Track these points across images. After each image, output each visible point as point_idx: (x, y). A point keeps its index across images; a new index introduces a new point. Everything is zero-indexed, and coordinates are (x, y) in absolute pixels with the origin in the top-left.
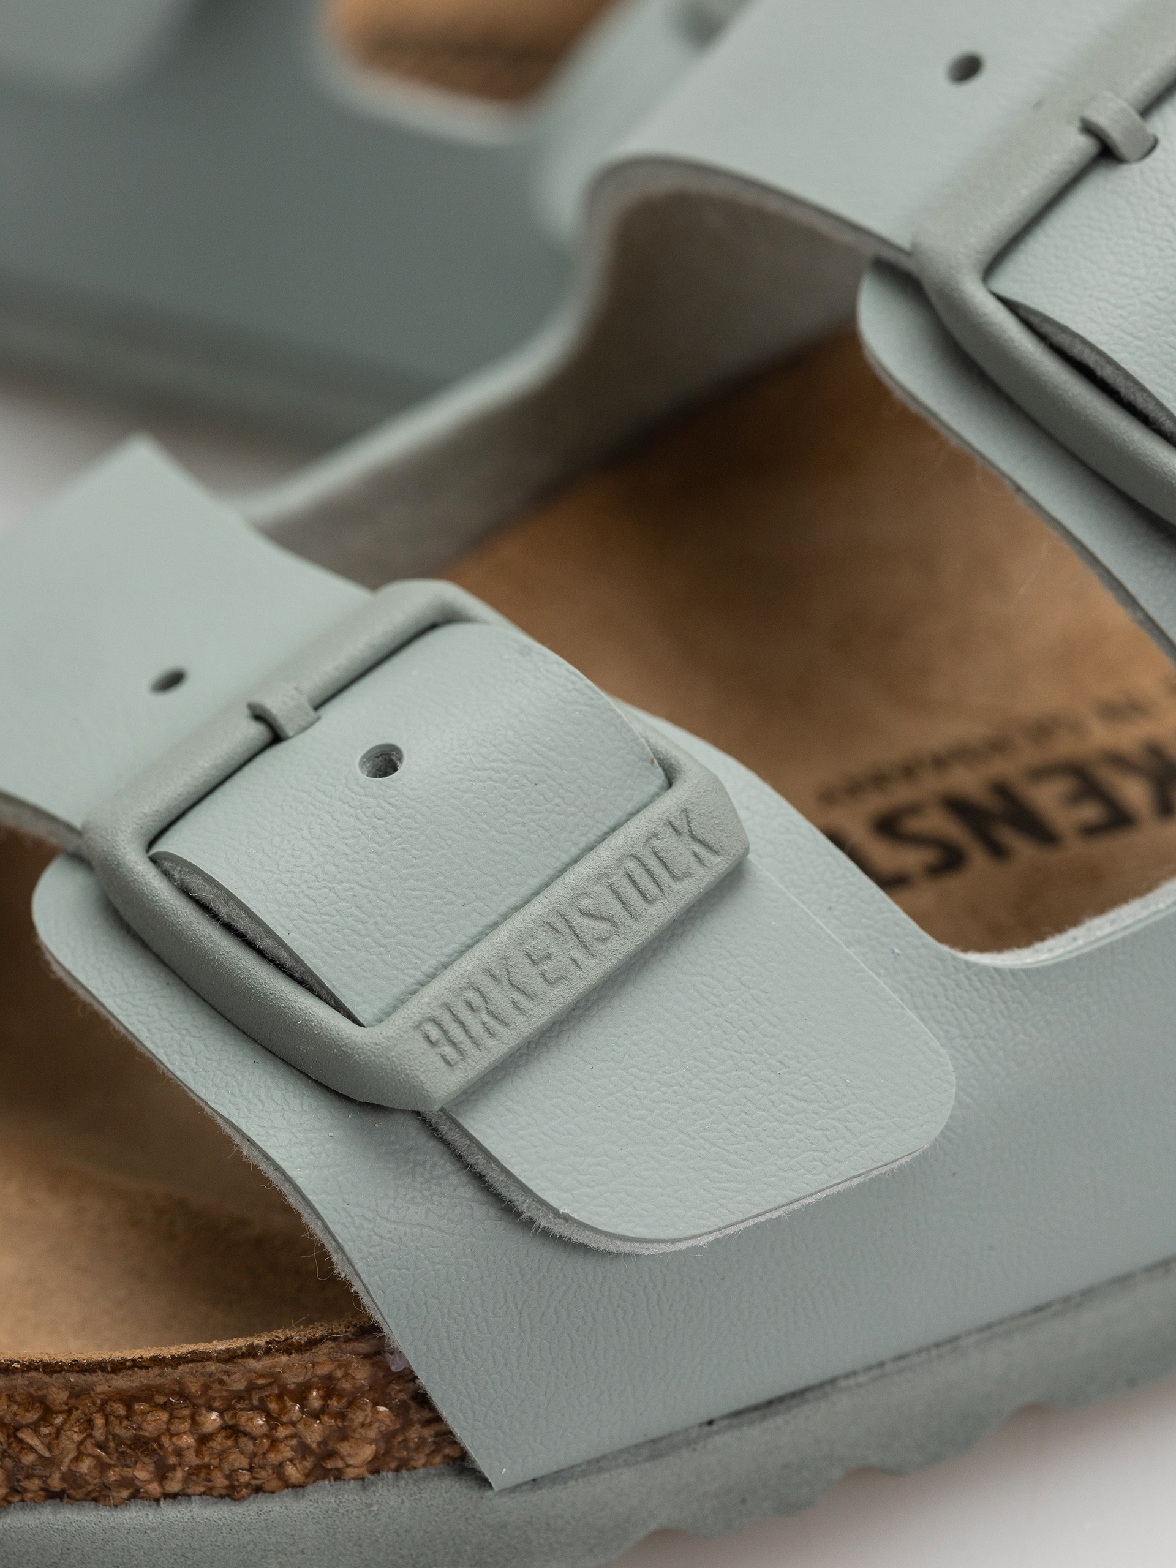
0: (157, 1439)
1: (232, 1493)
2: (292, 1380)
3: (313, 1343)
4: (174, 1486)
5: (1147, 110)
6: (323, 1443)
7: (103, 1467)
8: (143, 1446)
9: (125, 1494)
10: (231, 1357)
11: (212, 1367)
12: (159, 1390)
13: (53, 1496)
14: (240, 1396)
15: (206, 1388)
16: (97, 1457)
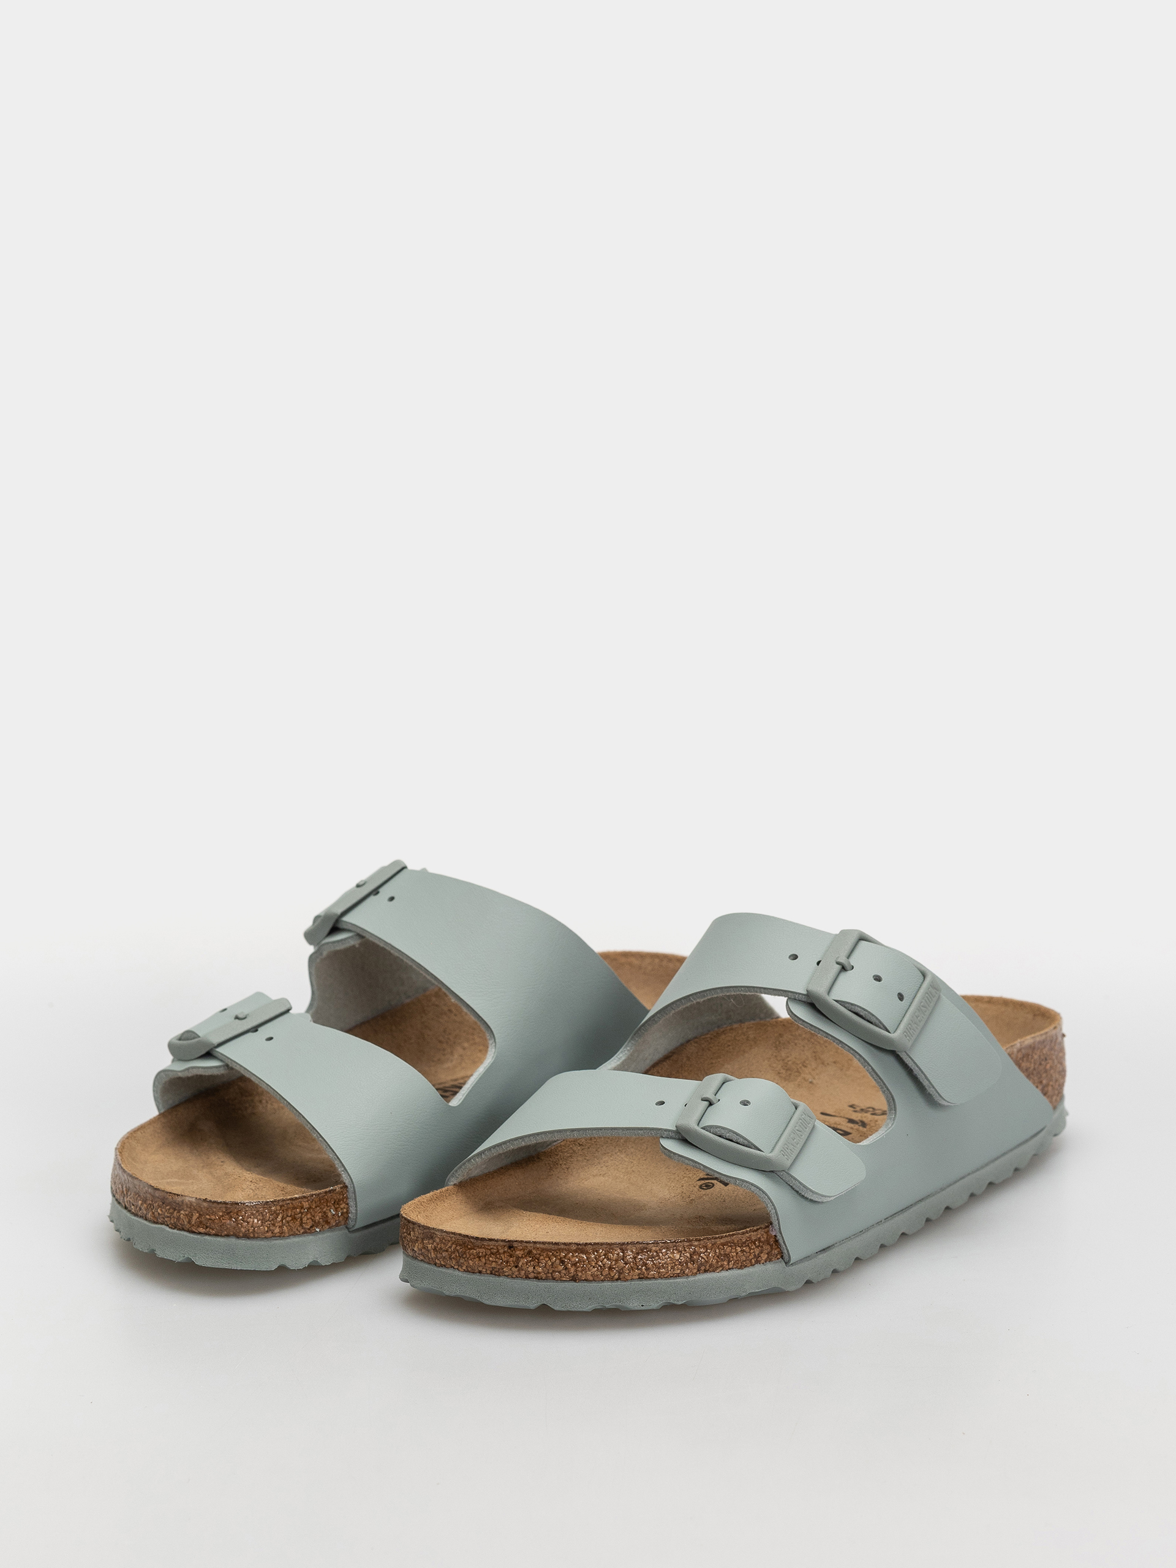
0: (729, 1254)
1: (741, 1268)
2: (753, 1238)
3: (758, 1229)
4: (731, 1266)
5: (849, 957)
6: (758, 1254)
7: (717, 1262)
8: (727, 1255)
9: (721, 1269)
10: (743, 1233)
11: (740, 1236)
12: (729, 1242)
13: (706, 1271)
14: (745, 1243)
15: (738, 1241)
16: (717, 1260)
